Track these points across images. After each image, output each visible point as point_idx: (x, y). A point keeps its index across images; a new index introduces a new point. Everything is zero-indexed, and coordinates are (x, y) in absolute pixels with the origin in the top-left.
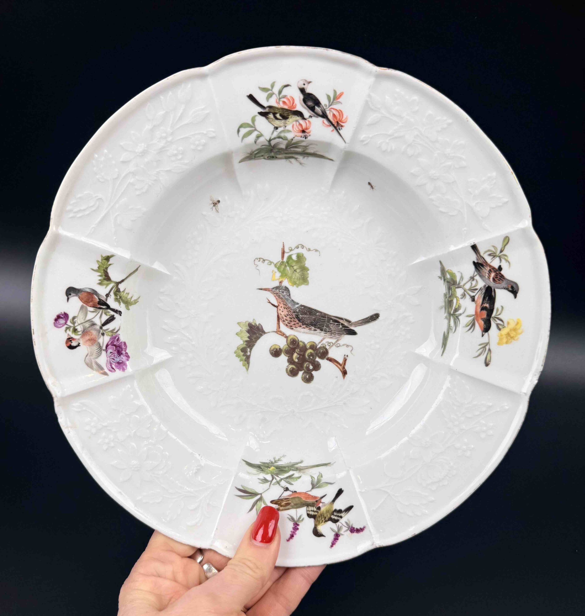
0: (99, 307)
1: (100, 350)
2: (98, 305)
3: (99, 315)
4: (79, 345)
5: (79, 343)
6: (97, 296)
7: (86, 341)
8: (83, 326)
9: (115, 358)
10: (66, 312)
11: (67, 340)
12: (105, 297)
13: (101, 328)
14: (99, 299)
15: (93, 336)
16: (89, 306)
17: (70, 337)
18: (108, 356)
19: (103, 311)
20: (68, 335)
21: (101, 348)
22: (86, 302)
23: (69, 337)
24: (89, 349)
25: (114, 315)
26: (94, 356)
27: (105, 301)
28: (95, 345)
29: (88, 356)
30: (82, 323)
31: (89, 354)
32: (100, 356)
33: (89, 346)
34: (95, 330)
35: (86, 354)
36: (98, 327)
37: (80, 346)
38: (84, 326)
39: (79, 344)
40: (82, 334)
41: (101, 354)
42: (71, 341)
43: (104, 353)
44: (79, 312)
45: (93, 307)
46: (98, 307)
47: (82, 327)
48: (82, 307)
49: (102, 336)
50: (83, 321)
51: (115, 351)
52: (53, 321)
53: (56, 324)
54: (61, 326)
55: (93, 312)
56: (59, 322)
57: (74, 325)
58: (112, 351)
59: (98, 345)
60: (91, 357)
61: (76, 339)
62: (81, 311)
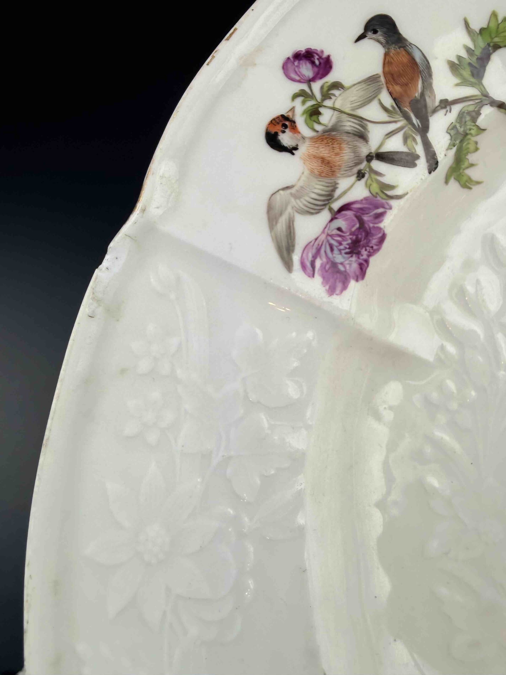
0: (405, 111)
1: (324, 201)
2: (408, 104)
3: (392, 127)
4: (294, 152)
5: (297, 145)
6: (423, 83)
7: (315, 157)
8: (338, 118)
9: (335, 249)
10: (333, 58)
11: (278, 117)
12: (437, 103)
13: (369, 158)
14: (422, 94)
15: (337, 158)
16: (388, 90)
17: (291, 117)
18: (326, 229)
19: (406, 129)
20: (293, 109)
21: (328, 200)
22: (392, 75)
23: (290, 114)
24: (303, 178)
25: (418, 157)
26: (300, 204)
27: (429, 110)
28: (323, 183)
29: (289, 191)
30: (341, 112)
31: (293, 191)
32: (312, 214)
33: (312, 172)
34: (355, 150)
35: (289, 184)
36: (364, 151)
37: (293, 154)
38: (339, 121)
39: (296, 148)
40: (319, 134)
41: (318, 212)
42: (285, 126)
43: (325, 215)
44: (359, 83)
45: (395, 99)
46: (406, 109)
47: (334, 120)
48: (373, 79)
49: (356, 176)
50: (347, 110)
51: (350, 234)
52: (290, 54)
53: (290, 65)
54: (297, 78)
55: (385, 109)
56: (298, 67)
57: (323, 100)
58: (344, 228)
59: (330, 189)
60: (293, 200)
61: (299, 133)
62: (363, 86)
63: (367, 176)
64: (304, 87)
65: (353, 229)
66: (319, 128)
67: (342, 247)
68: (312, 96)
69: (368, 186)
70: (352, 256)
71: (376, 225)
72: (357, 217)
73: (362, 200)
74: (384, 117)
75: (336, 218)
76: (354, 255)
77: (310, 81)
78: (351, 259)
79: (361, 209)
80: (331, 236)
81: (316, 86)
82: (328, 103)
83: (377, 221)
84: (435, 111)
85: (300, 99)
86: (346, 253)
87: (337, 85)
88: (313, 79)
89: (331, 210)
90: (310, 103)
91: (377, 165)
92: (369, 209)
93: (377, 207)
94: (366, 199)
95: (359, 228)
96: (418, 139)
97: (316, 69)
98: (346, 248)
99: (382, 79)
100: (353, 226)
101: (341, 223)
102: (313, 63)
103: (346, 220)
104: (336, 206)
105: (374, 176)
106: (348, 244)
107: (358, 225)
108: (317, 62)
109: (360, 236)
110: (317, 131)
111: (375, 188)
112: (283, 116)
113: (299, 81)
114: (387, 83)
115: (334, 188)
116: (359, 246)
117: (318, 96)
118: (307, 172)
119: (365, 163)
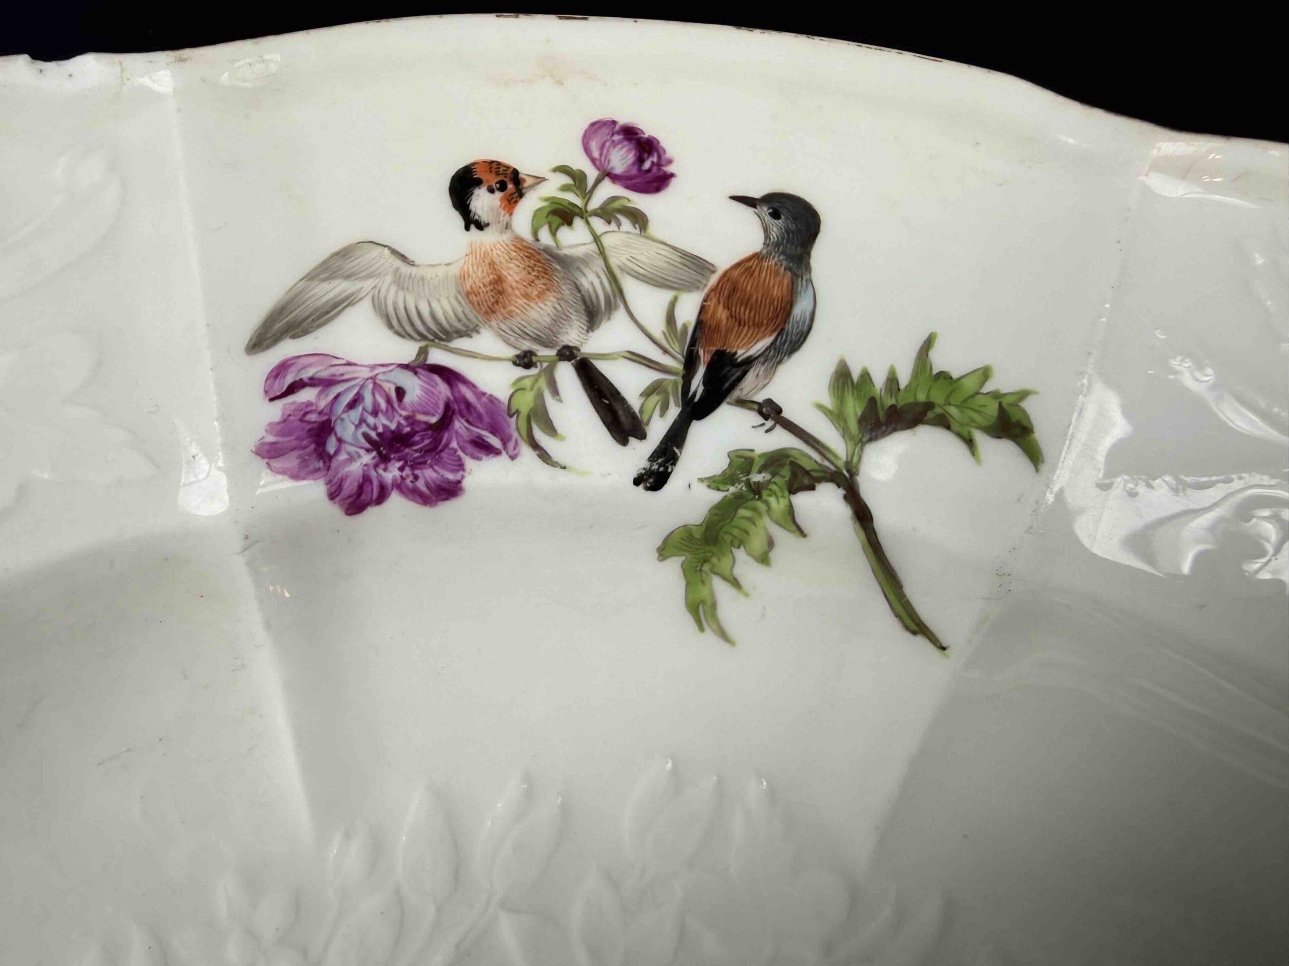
0: (698, 356)
2: (713, 349)
3: (652, 353)
4: (473, 227)
5: (488, 225)
6: (769, 349)
7: (492, 264)
8: (588, 255)
9: (358, 411)
10: (674, 182)
11: (508, 167)
13: (567, 353)
14: (749, 362)
15: (521, 301)
16: (705, 300)
17: (526, 185)
18: (381, 370)
19: (672, 378)
20: (540, 180)
21: (436, 335)
22: (734, 289)
23: (529, 182)
24: (440, 271)
25: (642, 436)
26: (393, 296)
27: (736, 394)
28: (459, 310)
29: (398, 263)
30: (602, 252)
31: (405, 269)
32: (390, 326)
33: (463, 277)
34: (560, 319)
36: (572, 336)
37: (467, 228)
38: (585, 261)
39: (480, 226)
40: (536, 246)
41: (402, 334)
42: (503, 187)
43: (407, 351)
44: (674, 248)
45: (700, 323)
46: (701, 352)
47: (578, 252)
48: (700, 266)
49: (518, 352)
50: (614, 261)
51: (407, 418)
52: (623, 119)
53: (605, 131)
54: (596, 154)
55: (670, 319)
56: (614, 144)
57: (595, 213)
58: (407, 399)
59: (459, 326)
60: (389, 279)
61: (511, 214)
62: (676, 258)
63: (533, 371)
64: (592, 174)
65: (421, 418)
66: (545, 237)
67: (371, 420)
68: (587, 195)
69: (518, 388)
70: (368, 450)
71: (460, 453)
72: (447, 406)
73: (484, 394)
74: (657, 327)
75: (416, 373)
76: (374, 454)
77: (607, 174)
78: (362, 452)
79: (468, 405)
80: (377, 387)
81: (608, 190)
82: (598, 224)
83: (470, 448)
84: (742, 403)
85: (566, 180)
86: (366, 436)
87: (639, 219)
88: (615, 178)
89: (423, 352)
90: (572, 198)
91: (566, 374)
92: (480, 417)
93: (494, 431)
94: (492, 400)
95: (429, 426)
96: (674, 411)
97: (634, 171)
98: (375, 428)
99: (713, 280)
100: (426, 413)
101: (414, 387)
102: (640, 160)
103: (426, 391)
104: (437, 357)
105: (542, 383)
106: (385, 426)
107: (433, 420)
108: (647, 165)
109: (417, 438)
110: (538, 240)
111: (525, 403)
112: (516, 172)
113: (593, 160)
114: (713, 290)
115: (467, 332)
116: (398, 451)
117: (596, 202)
118: (454, 270)
119: (552, 353)
